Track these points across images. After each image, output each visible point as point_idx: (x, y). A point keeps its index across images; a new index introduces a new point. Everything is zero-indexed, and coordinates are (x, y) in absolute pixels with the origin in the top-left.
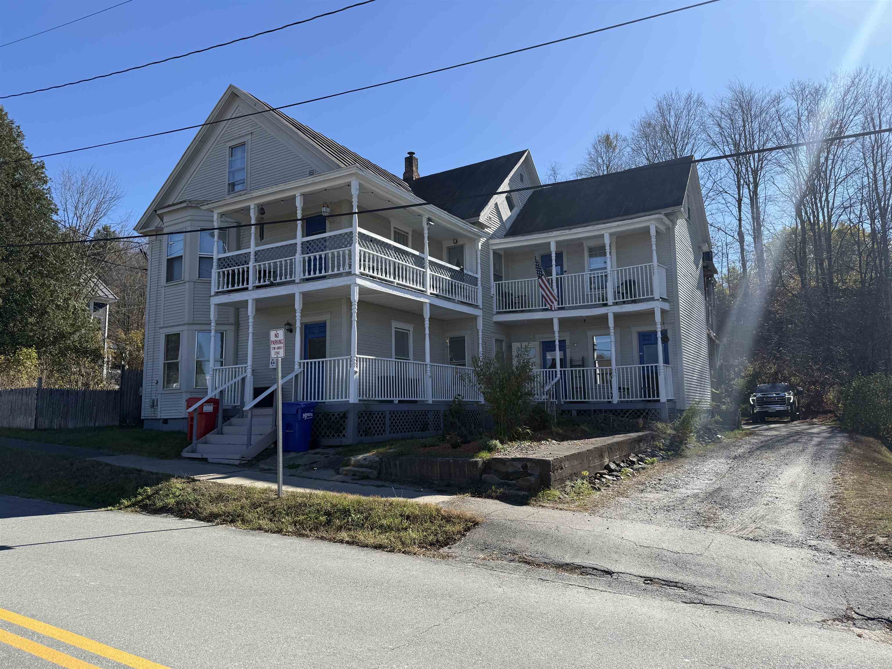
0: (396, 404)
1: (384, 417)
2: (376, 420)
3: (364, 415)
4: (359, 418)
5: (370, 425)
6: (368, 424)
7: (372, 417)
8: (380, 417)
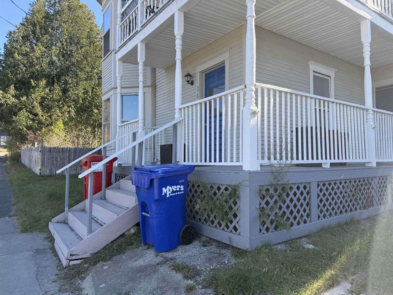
0: (326, 170)
1: (308, 193)
2: (295, 199)
3: (272, 191)
4: (263, 198)
5: (284, 208)
6: (280, 208)
7: (288, 195)
8: (302, 194)
